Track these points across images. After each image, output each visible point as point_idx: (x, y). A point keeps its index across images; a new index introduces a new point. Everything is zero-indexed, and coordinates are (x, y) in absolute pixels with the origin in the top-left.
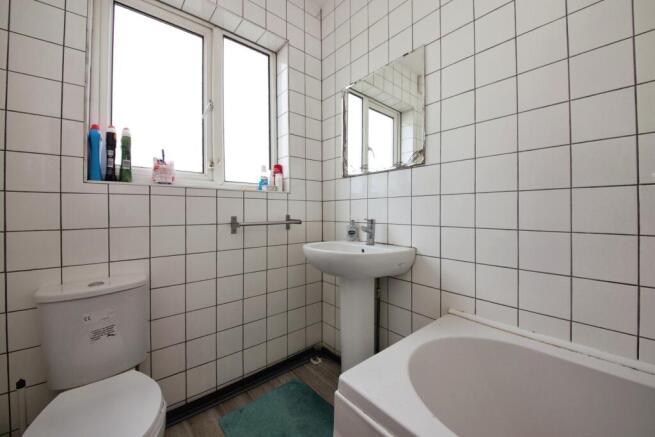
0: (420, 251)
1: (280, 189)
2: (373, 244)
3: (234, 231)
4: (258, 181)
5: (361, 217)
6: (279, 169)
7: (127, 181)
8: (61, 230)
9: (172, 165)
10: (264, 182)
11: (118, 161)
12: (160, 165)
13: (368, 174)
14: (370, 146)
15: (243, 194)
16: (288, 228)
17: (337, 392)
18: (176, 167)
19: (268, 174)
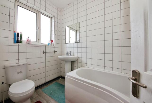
0: (79, 57)
1: (53, 45)
2: (71, 56)
3: (44, 54)
4: (48, 43)
5: (69, 51)
6: (52, 41)
7: (22, 43)
8: (9, 53)
9: (30, 40)
10: (49, 44)
11: (19, 39)
12: (28, 40)
13: (70, 43)
14: (70, 37)
15: (45, 46)
16: (54, 53)
17: (66, 76)
18: (31, 40)
19: (50, 42)
